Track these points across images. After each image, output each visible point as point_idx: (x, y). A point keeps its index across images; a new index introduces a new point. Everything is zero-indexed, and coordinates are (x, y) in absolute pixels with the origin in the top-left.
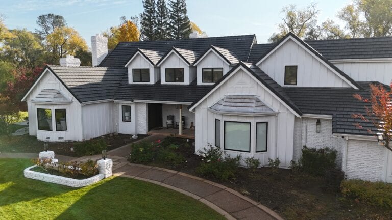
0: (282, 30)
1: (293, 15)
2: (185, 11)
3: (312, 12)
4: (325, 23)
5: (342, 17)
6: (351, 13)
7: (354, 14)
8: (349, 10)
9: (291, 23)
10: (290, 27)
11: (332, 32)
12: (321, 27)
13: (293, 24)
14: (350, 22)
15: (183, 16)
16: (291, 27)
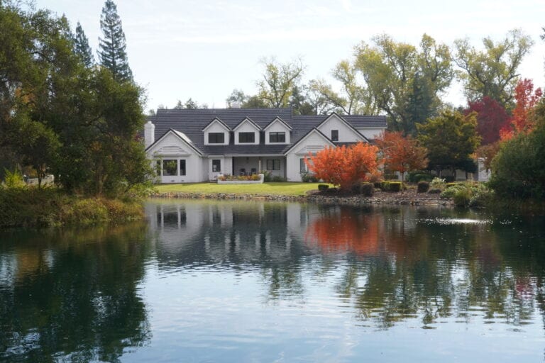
0: (260, 90)
1: (274, 69)
2: (122, 56)
3: (300, 67)
4: (313, 81)
5: (337, 76)
6: (346, 72)
7: (350, 72)
8: (344, 66)
9: (273, 80)
10: (271, 86)
11: (324, 94)
12: (308, 86)
13: (275, 81)
14: (346, 83)
15: (118, 61)
16: (273, 85)
